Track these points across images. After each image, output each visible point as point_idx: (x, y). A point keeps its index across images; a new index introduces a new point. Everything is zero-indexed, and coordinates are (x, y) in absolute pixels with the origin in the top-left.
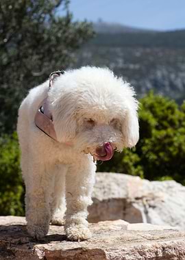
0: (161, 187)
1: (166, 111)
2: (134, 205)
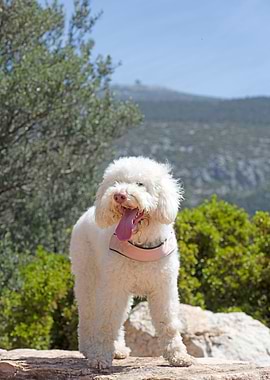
0: (227, 320)
1: (232, 223)
2: (194, 342)
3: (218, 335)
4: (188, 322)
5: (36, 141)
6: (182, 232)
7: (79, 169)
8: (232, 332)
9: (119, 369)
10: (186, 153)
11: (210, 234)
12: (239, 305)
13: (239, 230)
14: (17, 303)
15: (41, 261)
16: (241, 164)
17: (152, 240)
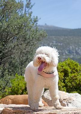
0: (73, 95)
1: (74, 66)
2: (63, 102)
3: (70, 100)
4: (61, 96)
5: (15, 42)
6: (59, 69)
7: (28, 50)
8: (74, 99)
9: (40, 110)
10: (60, 45)
11: (68, 70)
12: (76, 91)
13: (76, 68)
14: (10, 91)
15: (17, 78)
16: (77, 48)
17: (50, 71)
